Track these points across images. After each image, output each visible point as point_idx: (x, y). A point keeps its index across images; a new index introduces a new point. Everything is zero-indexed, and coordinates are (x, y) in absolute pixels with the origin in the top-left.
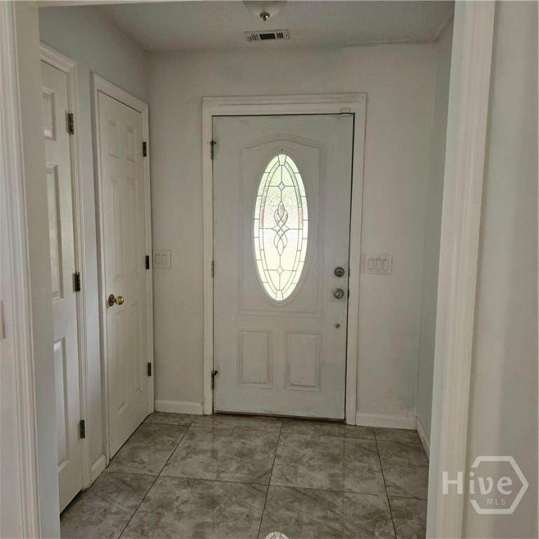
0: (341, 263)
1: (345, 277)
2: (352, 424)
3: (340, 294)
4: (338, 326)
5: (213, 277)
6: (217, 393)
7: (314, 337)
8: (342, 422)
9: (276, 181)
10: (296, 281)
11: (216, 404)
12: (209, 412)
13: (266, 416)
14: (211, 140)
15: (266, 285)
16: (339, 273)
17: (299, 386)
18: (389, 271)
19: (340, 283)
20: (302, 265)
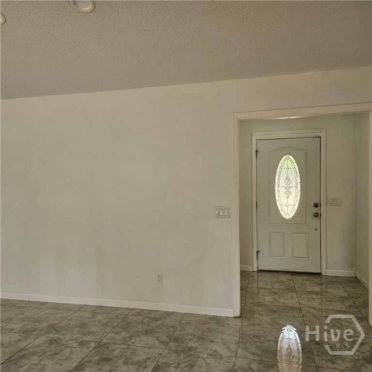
0: (317, 201)
1: (319, 208)
2: (325, 274)
3: (317, 215)
4: (316, 230)
5: (257, 209)
6: (259, 261)
7: (305, 235)
8: (320, 274)
9: (285, 166)
10: (296, 209)
11: (259, 266)
12: (256, 270)
13: (283, 272)
14: (255, 150)
15: (281, 212)
16: (316, 205)
17: (298, 257)
18: (340, 205)
19: (316, 210)
20: (298, 203)
